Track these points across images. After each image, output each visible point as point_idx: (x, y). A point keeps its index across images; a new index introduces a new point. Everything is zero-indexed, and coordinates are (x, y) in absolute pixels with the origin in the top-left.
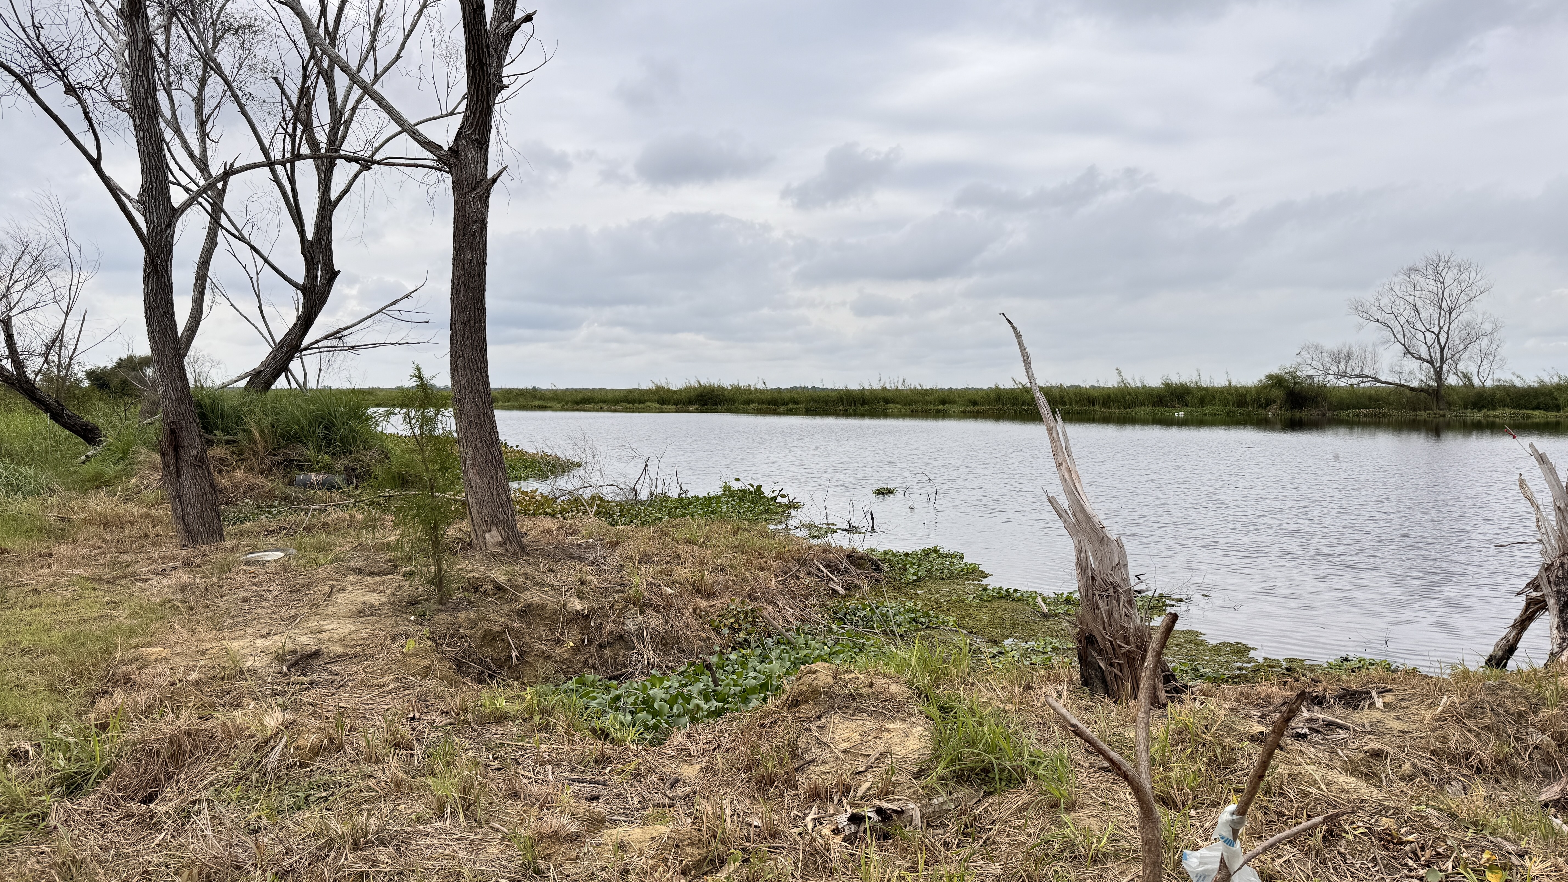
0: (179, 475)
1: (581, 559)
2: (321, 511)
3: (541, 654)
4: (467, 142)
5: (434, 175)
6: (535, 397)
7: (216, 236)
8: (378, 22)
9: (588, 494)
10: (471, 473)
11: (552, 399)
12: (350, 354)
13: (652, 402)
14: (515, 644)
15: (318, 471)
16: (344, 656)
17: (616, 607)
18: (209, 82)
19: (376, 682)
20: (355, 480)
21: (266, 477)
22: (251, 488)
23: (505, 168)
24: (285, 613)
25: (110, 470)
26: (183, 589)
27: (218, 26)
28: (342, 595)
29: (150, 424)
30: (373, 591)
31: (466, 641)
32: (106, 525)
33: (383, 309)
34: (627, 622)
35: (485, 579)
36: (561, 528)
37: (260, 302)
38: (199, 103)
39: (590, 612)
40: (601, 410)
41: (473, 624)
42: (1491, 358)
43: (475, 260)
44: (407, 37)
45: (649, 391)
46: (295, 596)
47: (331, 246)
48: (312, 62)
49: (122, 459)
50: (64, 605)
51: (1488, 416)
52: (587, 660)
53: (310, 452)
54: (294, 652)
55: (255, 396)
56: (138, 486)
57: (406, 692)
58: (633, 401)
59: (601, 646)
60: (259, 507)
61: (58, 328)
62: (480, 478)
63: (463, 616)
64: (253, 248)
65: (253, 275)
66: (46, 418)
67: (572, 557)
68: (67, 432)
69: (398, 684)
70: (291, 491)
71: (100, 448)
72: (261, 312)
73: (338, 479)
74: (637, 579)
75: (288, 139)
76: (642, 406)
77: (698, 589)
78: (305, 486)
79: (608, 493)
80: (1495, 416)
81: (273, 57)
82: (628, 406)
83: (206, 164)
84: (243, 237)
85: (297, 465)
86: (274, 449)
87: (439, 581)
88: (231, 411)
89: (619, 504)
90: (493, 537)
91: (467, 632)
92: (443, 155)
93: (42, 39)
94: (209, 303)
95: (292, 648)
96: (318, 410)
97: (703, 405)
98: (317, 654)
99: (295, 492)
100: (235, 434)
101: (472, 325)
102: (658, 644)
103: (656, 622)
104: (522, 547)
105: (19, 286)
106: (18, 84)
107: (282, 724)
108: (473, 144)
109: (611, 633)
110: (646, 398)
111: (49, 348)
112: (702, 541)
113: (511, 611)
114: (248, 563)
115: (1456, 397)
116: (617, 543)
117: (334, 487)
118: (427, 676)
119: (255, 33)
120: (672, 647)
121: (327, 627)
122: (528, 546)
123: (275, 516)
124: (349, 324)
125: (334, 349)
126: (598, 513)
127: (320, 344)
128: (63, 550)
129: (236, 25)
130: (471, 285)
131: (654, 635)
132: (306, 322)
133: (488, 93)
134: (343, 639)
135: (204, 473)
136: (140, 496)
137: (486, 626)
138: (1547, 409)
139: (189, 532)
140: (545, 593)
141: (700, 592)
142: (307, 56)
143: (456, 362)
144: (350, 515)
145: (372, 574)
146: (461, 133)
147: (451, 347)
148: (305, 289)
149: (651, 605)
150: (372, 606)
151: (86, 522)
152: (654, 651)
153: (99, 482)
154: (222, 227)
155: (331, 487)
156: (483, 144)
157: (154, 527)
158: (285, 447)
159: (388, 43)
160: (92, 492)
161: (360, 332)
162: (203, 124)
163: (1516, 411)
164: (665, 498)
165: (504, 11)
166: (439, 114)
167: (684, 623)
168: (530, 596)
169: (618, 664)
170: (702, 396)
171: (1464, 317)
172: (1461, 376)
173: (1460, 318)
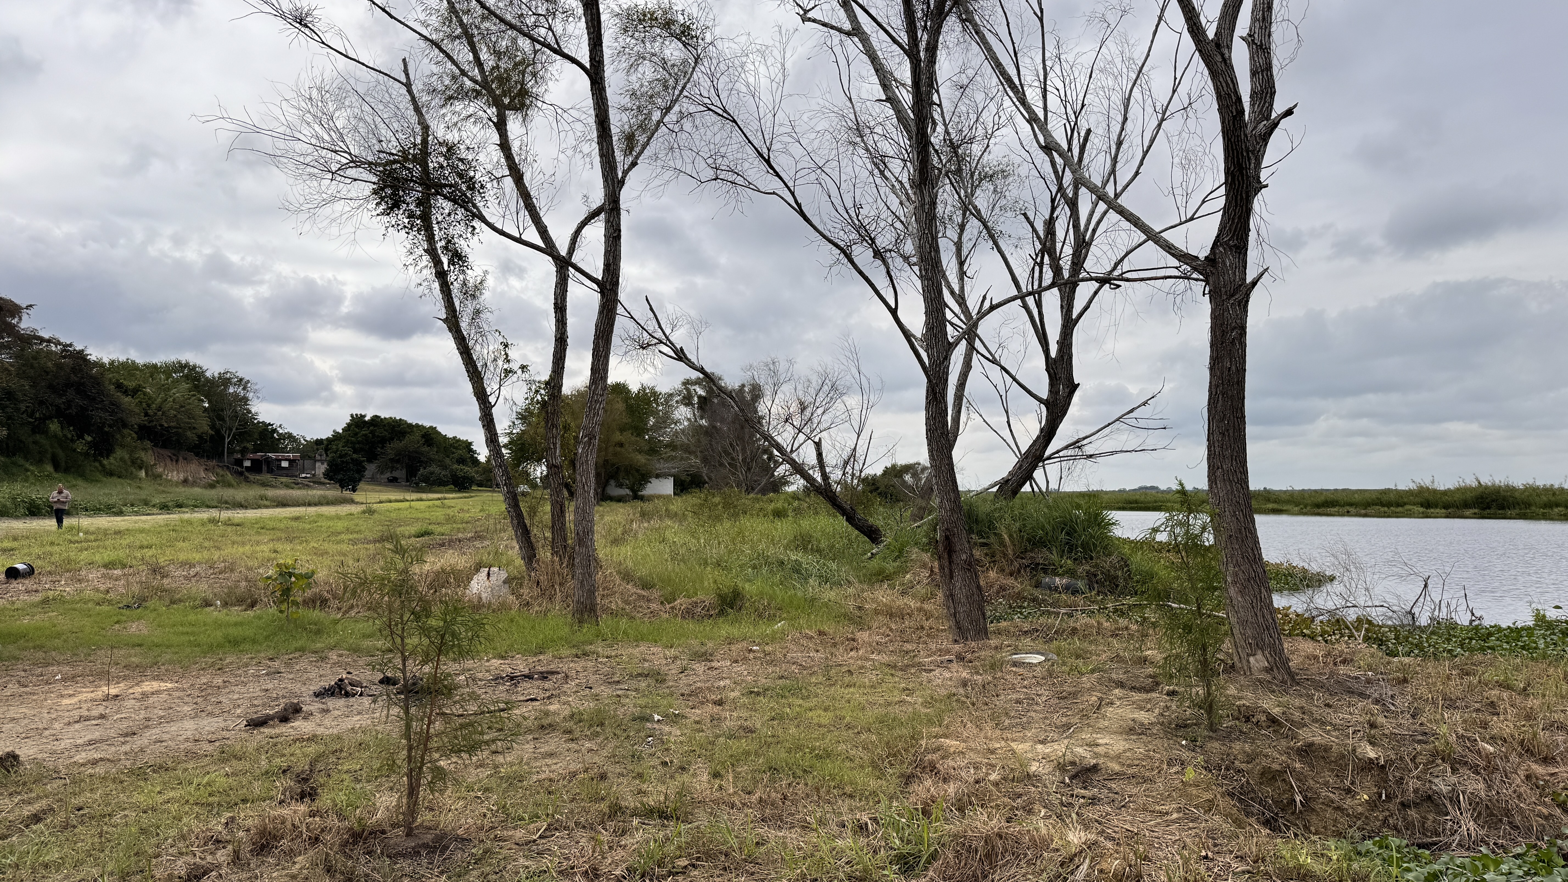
0: (951, 577)
1: (1362, 695)
2: (1070, 616)
3: (1329, 803)
4: (1224, 249)
5: (1182, 284)
6: (1268, 500)
7: (971, 360)
8: (1119, 144)
9: (1351, 615)
10: (1232, 591)
11: (1288, 502)
12: (1088, 463)
13: (1414, 504)
14: (1299, 787)
15: (1061, 576)
16: (1121, 775)
17: (1418, 760)
18: (967, 227)
19: (1157, 808)
20: (1096, 586)
21: (1016, 579)
22: (1003, 588)
23: (1266, 270)
24: (1059, 719)
25: (890, 566)
26: (964, 684)
27: (976, 176)
28: (1110, 709)
29: (919, 527)
30: (1141, 709)
31: (1244, 776)
32: (891, 615)
33: (1121, 418)
34: (1436, 781)
35: (1256, 709)
36: (1328, 654)
37: (1008, 418)
38: (959, 245)
39: (1386, 762)
40: (1348, 514)
41: (1250, 758)
43: (1234, 368)
44: (1145, 154)
45: (1410, 492)
46: (1063, 703)
47: (1071, 361)
48: (1059, 195)
49: (898, 557)
50: (872, 686)
52: (1386, 818)
53: (1054, 557)
54: (1073, 763)
55: (1004, 503)
56: (912, 582)
57: (1191, 825)
58: (1389, 505)
59: (1404, 805)
60: (1010, 607)
61: (853, 447)
62: (1242, 596)
63: (1238, 748)
64: (1003, 368)
65: (1003, 393)
66: (842, 521)
67: (1351, 692)
68: (857, 532)
69: (1181, 814)
70: (1038, 593)
71: (881, 546)
72: (1009, 426)
73: (1080, 584)
74: (1444, 729)
75: (1037, 268)
76: (1400, 509)
77: (1528, 750)
78: (1050, 588)
79: (1377, 615)
81: (1026, 195)
82: (1382, 509)
83: (963, 299)
84: (996, 360)
85: (1042, 569)
86: (1022, 553)
87: (1209, 705)
88: (984, 517)
89: (1394, 629)
90: (1258, 661)
91: (1243, 766)
92: (1200, 265)
93: (860, 218)
94: (965, 420)
95: (1071, 759)
96: (1061, 517)
97: (1484, 509)
98: (1095, 769)
99: (1042, 595)
100: (988, 537)
101: (1231, 434)
102: (1480, 814)
103: (1476, 786)
104: (1291, 675)
105: (820, 411)
106: (842, 255)
107: (1085, 843)
108: (1231, 250)
109: (1416, 791)
110: (1406, 500)
111: (846, 463)
112: (1522, 686)
113: (1288, 748)
114: (1015, 664)
116: (1405, 680)
117: (1078, 591)
118: (1210, 810)
119: (1005, 177)
120: (1501, 820)
121: (1100, 741)
122: (1297, 675)
123: (1026, 617)
124: (1088, 434)
125: (1074, 458)
126: (1367, 639)
127: (1061, 454)
128: (863, 636)
129: (991, 172)
130: (1230, 393)
131: (1474, 802)
132: (1048, 433)
133: (1248, 196)
134: (1118, 756)
135: (972, 576)
136: (914, 590)
137: (1265, 762)
139: (960, 628)
140: (1328, 732)
141: (1532, 754)
142: (1054, 190)
143: (1214, 474)
144: (1098, 623)
145: (1133, 688)
146: (1218, 241)
147: (1209, 459)
148: (1049, 403)
149: (1466, 763)
150: (1142, 724)
151: (877, 612)
152: (1475, 820)
153: (881, 577)
154: (978, 352)
155: (1075, 592)
156: (1241, 249)
157: (927, 620)
158: (1032, 551)
159: (1127, 162)
160: (877, 586)
161: (1099, 441)
162: (961, 264)
164: (1452, 626)
165: (1261, 111)
166: (1178, 221)
167: (1515, 792)
168: (1310, 734)
169: (1427, 830)
170: (1482, 497)
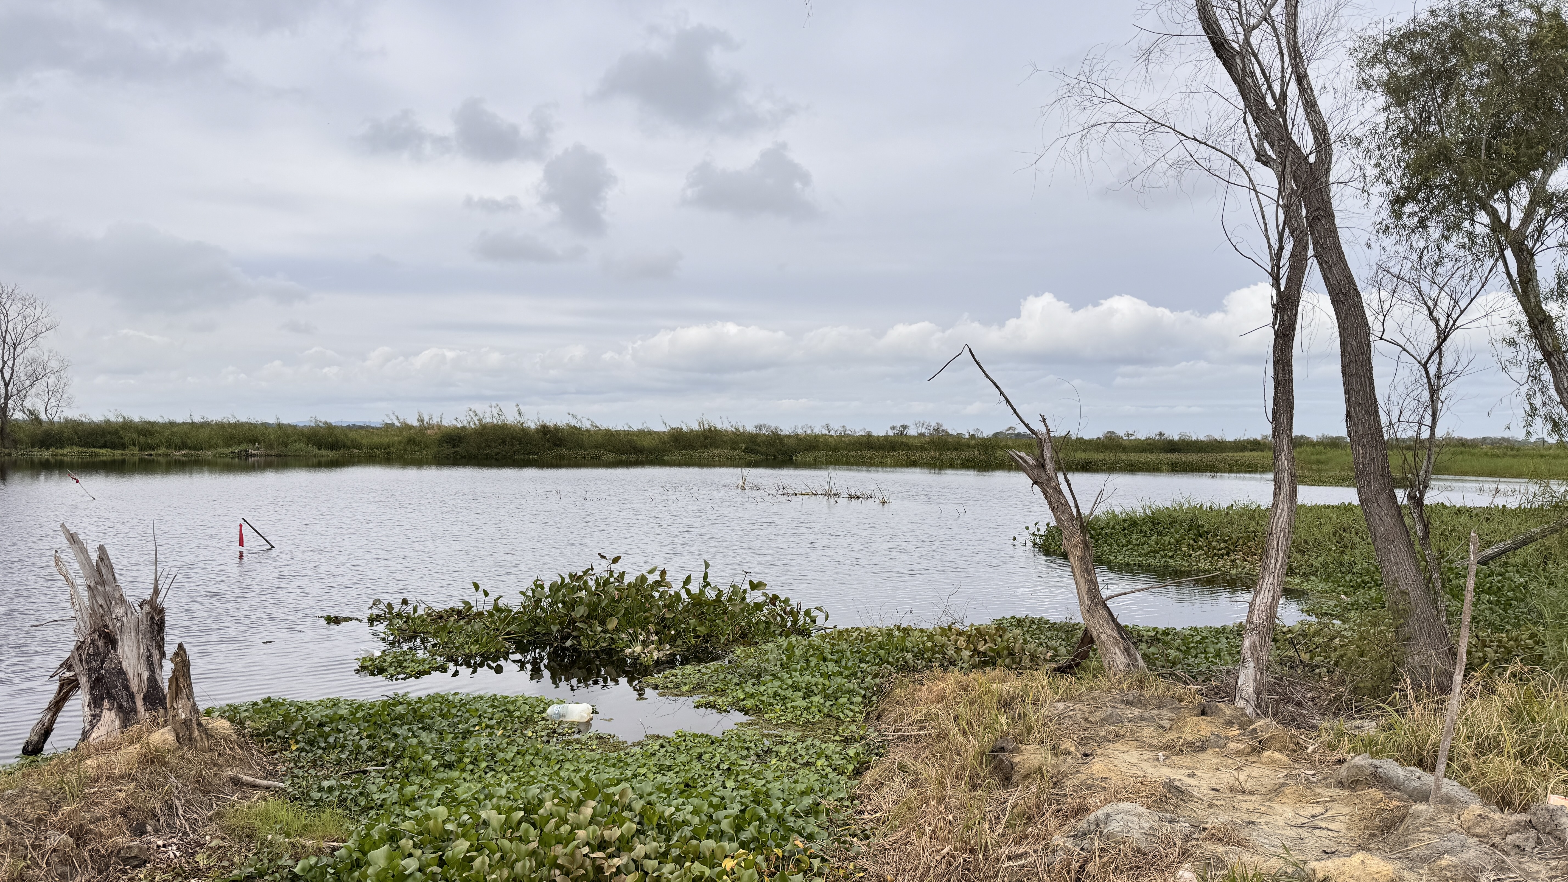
42: (59, 396)
51: (56, 455)
80: (63, 455)
115: (22, 435)
138: (114, 447)
163: (85, 449)
171: (31, 353)
172: (28, 413)
173: (25, 353)
